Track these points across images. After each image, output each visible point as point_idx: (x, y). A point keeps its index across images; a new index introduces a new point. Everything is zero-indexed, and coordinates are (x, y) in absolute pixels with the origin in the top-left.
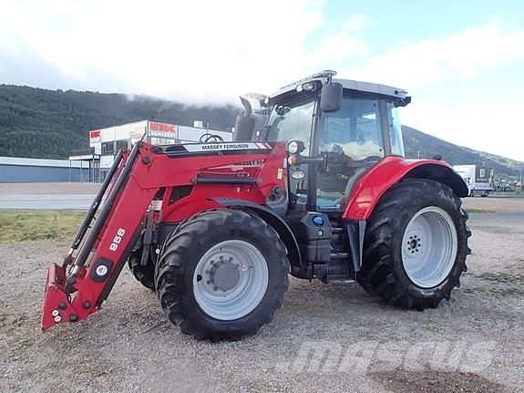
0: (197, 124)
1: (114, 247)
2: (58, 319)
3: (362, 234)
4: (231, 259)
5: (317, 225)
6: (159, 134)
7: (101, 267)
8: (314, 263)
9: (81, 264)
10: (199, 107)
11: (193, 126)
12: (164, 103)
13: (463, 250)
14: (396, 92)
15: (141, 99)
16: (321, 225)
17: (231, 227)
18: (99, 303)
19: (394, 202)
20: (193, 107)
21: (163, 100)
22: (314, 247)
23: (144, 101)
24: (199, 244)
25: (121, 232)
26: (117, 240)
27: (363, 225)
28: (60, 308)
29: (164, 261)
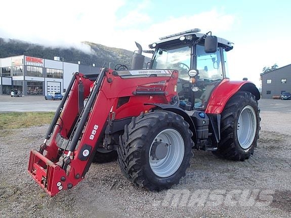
0: (56, 58)
1: (92, 137)
2: (60, 188)
3: (219, 122)
4: (161, 140)
5: (202, 117)
6: (32, 64)
7: (85, 151)
8: (200, 139)
9: (73, 150)
10: (53, 48)
11: (53, 60)
12: (30, 44)
13: (258, 128)
14: (229, 43)
15: (14, 41)
16: (204, 118)
17: (168, 121)
18: (83, 174)
19: (234, 104)
20: (49, 48)
21: (30, 43)
22: (201, 130)
23: (16, 43)
24: (152, 132)
25: (96, 127)
26: (94, 132)
27: (219, 117)
28: (62, 181)
29: (130, 144)
